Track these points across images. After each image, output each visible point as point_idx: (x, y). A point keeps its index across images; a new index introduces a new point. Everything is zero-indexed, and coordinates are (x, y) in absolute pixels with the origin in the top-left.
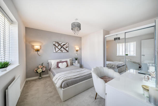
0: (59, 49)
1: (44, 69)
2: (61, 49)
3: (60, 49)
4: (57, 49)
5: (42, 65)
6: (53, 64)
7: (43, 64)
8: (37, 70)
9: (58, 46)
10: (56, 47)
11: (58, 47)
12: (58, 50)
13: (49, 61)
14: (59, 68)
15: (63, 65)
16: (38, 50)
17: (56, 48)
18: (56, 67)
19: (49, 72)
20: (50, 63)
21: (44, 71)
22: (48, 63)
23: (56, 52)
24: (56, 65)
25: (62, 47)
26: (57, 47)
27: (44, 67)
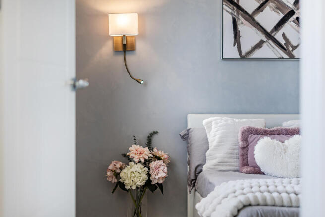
0: (269, 35)
1: (157, 168)
2: (279, 36)
3: (269, 30)
4: (250, 36)
5: (149, 144)
6: (217, 138)
7: (155, 139)
8: (121, 169)
9: (260, 8)
10: (241, 20)
11: (258, 18)
12: (259, 45)
13: (193, 121)
14: (257, 171)
15: (285, 150)
16: (125, 47)
17: (240, 28)
18: (236, 163)
19: (190, 197)
20: (195, 136)
21: (160, 186)
22: (186, 137)
23: (243, 57)
24: (238, 152)
25: (292, 13)
26: (250, 18)
27: (159, 159)
